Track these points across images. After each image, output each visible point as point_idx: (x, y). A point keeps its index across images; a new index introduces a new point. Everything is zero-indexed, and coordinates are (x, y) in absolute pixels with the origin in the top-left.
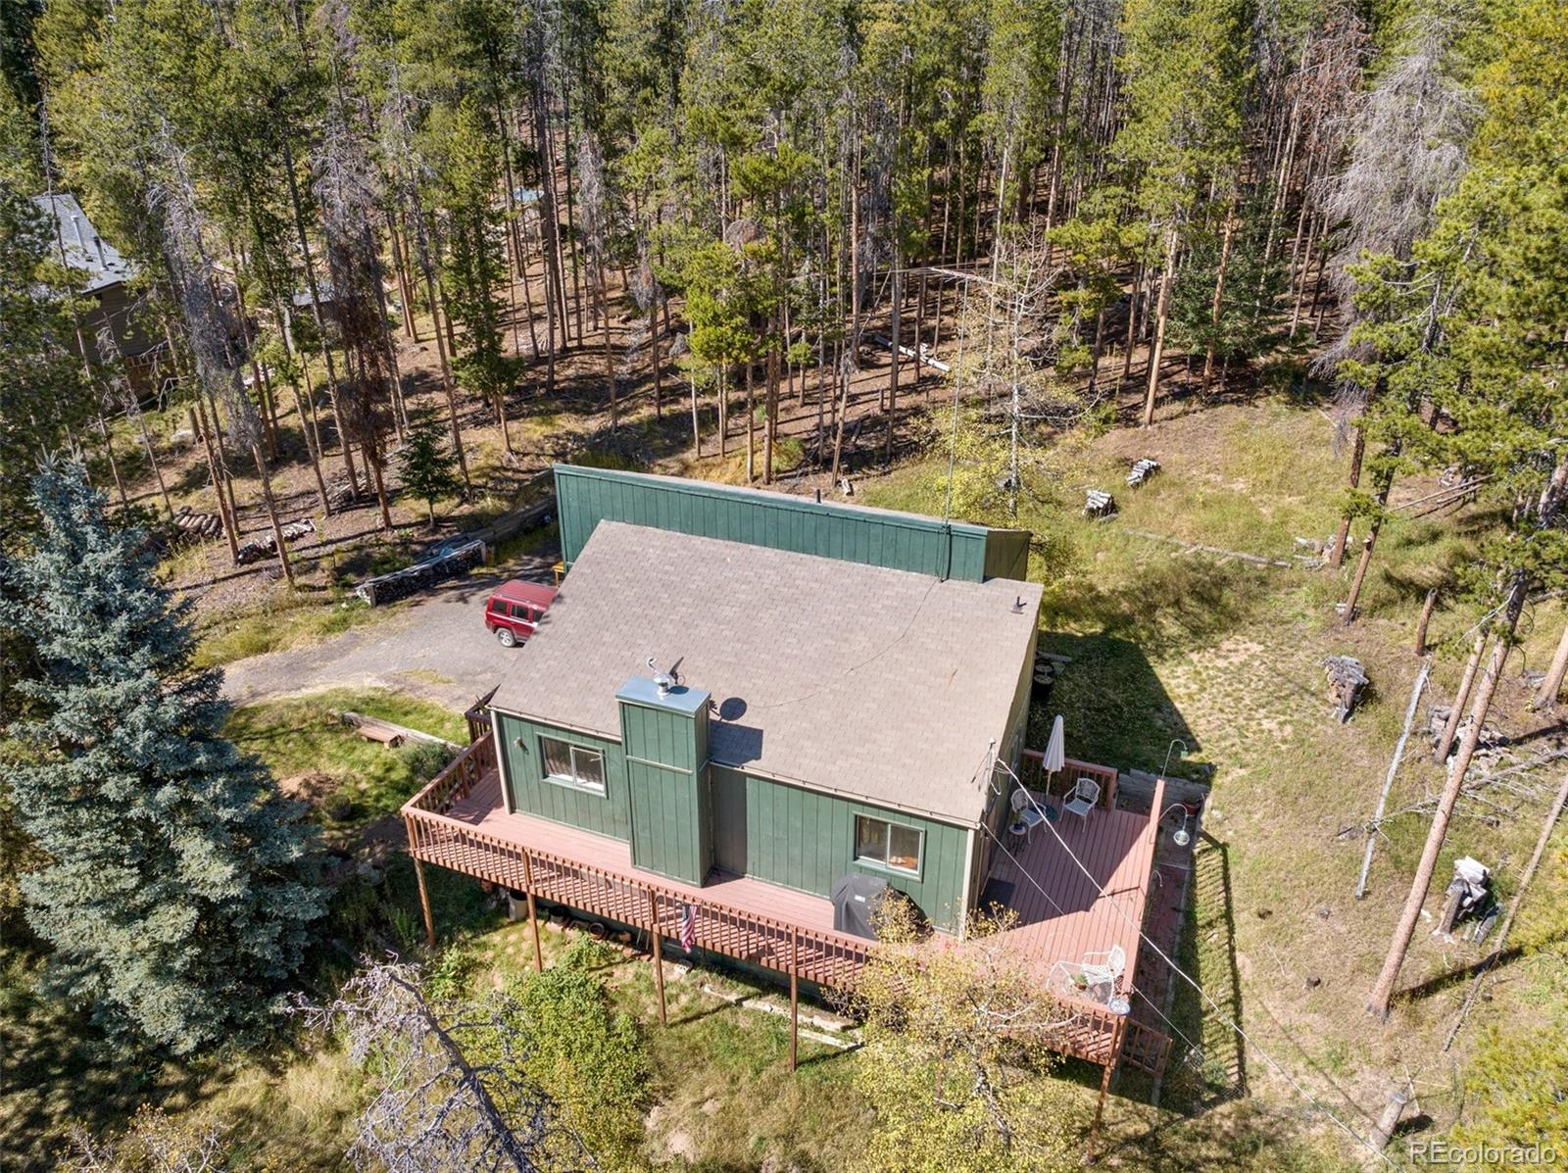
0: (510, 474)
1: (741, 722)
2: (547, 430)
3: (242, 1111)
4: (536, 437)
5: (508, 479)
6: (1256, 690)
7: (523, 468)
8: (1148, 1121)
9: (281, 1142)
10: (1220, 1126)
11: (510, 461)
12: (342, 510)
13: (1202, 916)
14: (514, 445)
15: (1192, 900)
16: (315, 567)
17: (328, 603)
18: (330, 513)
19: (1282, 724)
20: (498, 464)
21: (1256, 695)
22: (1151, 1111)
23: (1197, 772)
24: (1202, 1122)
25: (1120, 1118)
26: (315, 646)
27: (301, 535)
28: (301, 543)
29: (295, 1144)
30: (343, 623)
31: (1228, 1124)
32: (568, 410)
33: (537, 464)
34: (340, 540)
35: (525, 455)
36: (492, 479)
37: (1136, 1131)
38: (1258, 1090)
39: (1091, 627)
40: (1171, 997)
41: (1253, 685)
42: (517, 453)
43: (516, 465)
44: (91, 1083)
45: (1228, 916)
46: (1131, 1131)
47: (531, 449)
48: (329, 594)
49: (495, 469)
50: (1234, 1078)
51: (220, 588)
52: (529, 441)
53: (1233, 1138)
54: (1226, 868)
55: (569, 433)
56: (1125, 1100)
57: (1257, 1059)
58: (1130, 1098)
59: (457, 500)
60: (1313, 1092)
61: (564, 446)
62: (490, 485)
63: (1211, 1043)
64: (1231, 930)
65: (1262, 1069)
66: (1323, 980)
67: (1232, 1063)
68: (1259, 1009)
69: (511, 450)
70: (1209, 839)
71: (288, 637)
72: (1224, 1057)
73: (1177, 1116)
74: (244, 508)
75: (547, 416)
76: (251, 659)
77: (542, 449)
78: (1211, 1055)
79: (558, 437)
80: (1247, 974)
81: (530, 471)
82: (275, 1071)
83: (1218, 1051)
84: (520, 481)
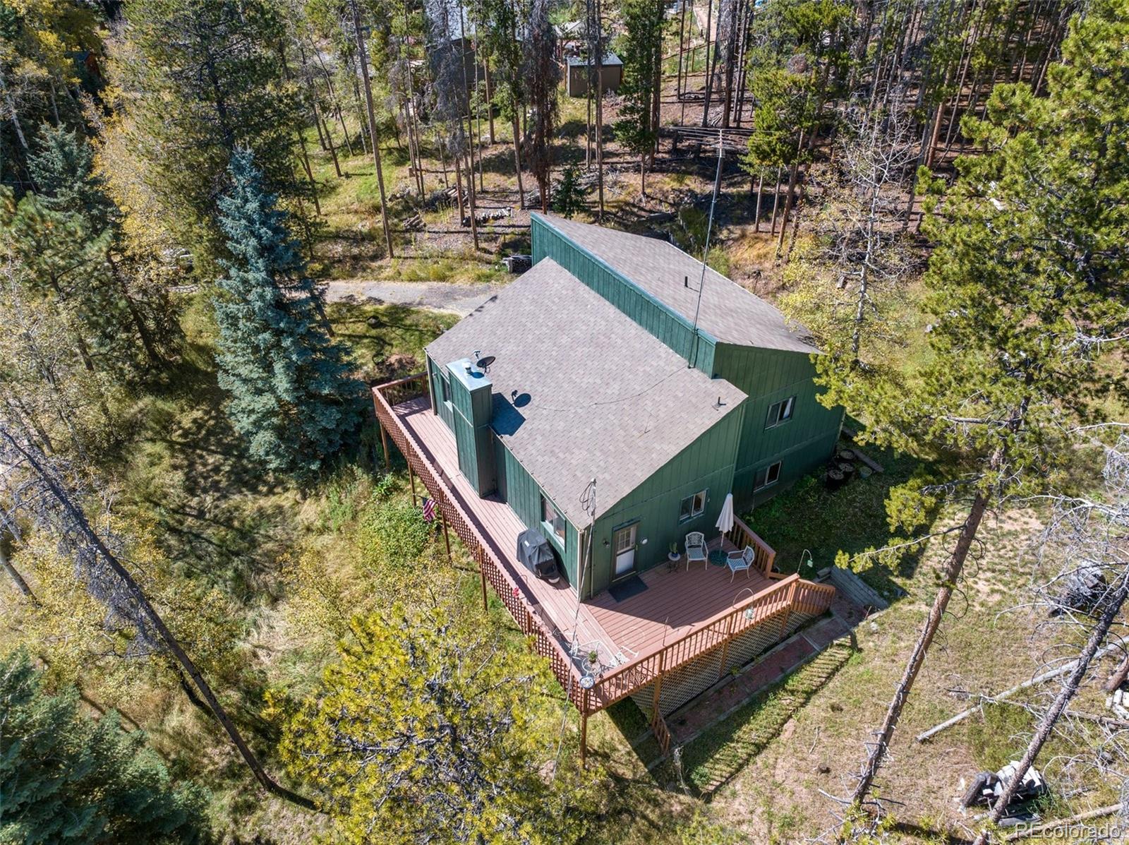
0: (636, 210)
1: (520, 410)
2: (676, 185)
3: (280, 508)
4: (666, 188)
5: (633, 213)
6: (1000, 557)
7: (647, 208)
8: (635, 774)
9: (284, 529)
10: (671, 805)
11: (641, 200)
12: (530, 208)
13: (792, 684)
14: (648, 191)
15: (798, 670)
16: (495, 239)
17: (489, 263)
18: (523, 208)
19: (993, 591)
20: (632, 201)
21: (997, 561)
22: (643, 770)
23: (889, 591)
24: (664, 796)
25: (623, 761)
26: (467, 286)
27: (502, 217)
28: (501, 222)
29: (287, 534)
30: (488, 278)
31: (677, 808)
32: (698, 174)
33: (658, 207)
34: (519, 227)
35: (653, 199)
36: (622, 210)
37: (623, 774)
38: (717, 804)
39: (927, 454)
40: (722, 718)
41: (1002, 552)
42: (648, 197)
43: (643, 205)
44: (242, 465)
45: (809, 694)
46: (620, 771)
47: (659, 196)
48: (493, 258)
49: (627, 204)
50: (711, 788)
51: (447, 237)
52: (661, 190)
53: (672, 817)
54: (842, 665)
55: (690, 190)
56: (634, 754)
57: (738, 787)
58: (638, 754)
59: (593, 219)
60: (751, 830)
61: (682, 199)
62: (620, 214)
63: (718, 759)
64: (803, 705)
65: (734, 794)
66: (833, 773)
67: (719, 779)
68: (771, 761)
69: (644, 193)
70: (854, 640)
71: (458, 277)
72: (717, 773)
73: (654, 783)
74: (487, 192)
75: (681, 175)
76: (435, 283)
77: (667, 198)
78: (711, 766)
79: (681, 192)
80: (784, 737)
81: (651, 211)
82: (304, 498)
83: (717, 766)
84: (639, 216)
